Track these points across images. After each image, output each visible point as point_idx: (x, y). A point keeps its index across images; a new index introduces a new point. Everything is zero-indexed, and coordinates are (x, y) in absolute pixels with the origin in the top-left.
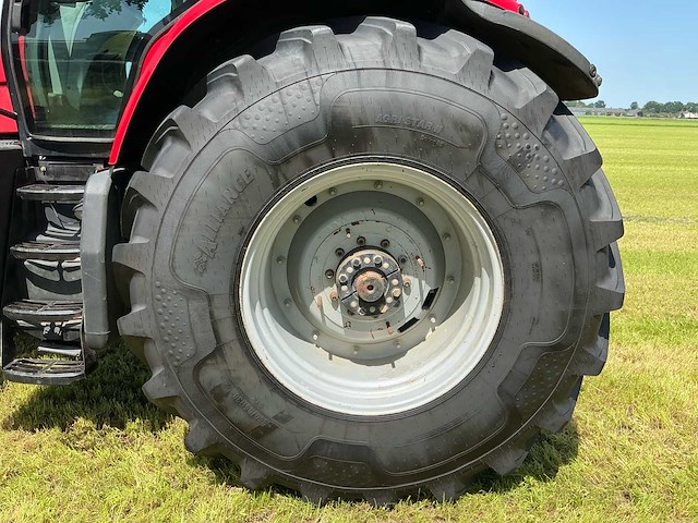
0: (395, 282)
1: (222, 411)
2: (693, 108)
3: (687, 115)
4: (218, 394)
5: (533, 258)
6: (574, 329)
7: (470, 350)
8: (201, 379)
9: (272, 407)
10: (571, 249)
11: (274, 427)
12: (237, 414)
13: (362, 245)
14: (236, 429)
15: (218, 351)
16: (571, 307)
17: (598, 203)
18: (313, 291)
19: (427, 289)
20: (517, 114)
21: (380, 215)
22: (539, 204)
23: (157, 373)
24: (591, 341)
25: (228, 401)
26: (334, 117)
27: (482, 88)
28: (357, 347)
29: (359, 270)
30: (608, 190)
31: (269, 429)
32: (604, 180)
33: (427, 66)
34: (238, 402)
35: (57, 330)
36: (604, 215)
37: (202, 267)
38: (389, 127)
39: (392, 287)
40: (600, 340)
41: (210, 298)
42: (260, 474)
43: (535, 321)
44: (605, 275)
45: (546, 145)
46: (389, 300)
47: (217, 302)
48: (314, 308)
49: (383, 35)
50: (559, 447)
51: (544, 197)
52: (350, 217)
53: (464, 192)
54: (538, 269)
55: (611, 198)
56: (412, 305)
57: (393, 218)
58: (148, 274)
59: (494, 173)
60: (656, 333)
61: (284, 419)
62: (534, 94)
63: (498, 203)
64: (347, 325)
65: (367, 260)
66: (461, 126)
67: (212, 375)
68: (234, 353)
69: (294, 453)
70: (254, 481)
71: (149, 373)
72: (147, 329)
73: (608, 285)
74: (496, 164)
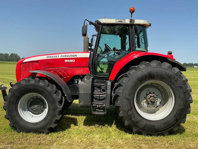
0: (156, 99)
1: (131, 119)
2: (196, 65)
3: (195, 67)
4: (131, 116)
5: (179, 95)
6: (185, 106)
7: (169, 110)
8: (128, 113)
9: (139, 118)
10: (184, 93)
11: (139, 122)
12: (133, 119)
13: (150, 93)
14: (133, 122)
15: (131, 109)
16: (185, 103)
17: (188, 87)
18: (142, 101)
19: (160, 100)
20: (175, 74)
21: (153, 88)
22: (180, 87)
23: (121, 112)
24: (188, 108)
25: (132, 117)
26: (150, 74)
27: (170, 70)
28: (148, 111)
29: (151, 97)
30: (189, 85)
31: (138, 122)
32: (188, 83)
33: (162, 67)
34: (134, 117)
35: (100, 107)
36: (189, 89)
37: (129, 96)
38: (158, 75)
39: (156, 100)
40: (189, 108)
41: (130, 100)
42: (136, 130)
43: (179, 105)
44: (189, 98)
45: (180, 78)
46: (156, 102)
47: (131, 101)
48: (142, 103)
49: (156, 63)
50: (182, 130)
51: (180, 86)
52: (148, 89)
53: (168, 85)
54: (180, 97)
55: (189, 86)
56: (158, 103)
57: (155, 89)
58: (121, 96)
59: (172, 82)
60: (196, 114)
61: (141, 120)
62: (177, 71)
63: (173, 86)
64: (148, 106)
65: (152, 95)
66: (168, 75)
67: (130, 113)
68: (133, 109)
69: (142, 126)
70: (135, 131)
71: (119, 113)
72: (120, 105)
73: (190, 99)
74: (173, 81)
